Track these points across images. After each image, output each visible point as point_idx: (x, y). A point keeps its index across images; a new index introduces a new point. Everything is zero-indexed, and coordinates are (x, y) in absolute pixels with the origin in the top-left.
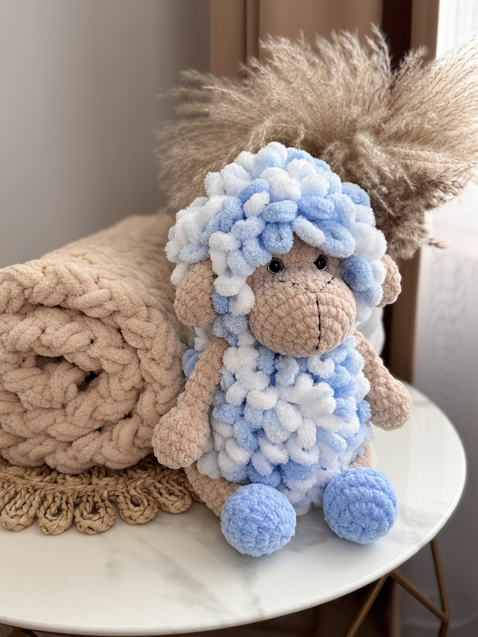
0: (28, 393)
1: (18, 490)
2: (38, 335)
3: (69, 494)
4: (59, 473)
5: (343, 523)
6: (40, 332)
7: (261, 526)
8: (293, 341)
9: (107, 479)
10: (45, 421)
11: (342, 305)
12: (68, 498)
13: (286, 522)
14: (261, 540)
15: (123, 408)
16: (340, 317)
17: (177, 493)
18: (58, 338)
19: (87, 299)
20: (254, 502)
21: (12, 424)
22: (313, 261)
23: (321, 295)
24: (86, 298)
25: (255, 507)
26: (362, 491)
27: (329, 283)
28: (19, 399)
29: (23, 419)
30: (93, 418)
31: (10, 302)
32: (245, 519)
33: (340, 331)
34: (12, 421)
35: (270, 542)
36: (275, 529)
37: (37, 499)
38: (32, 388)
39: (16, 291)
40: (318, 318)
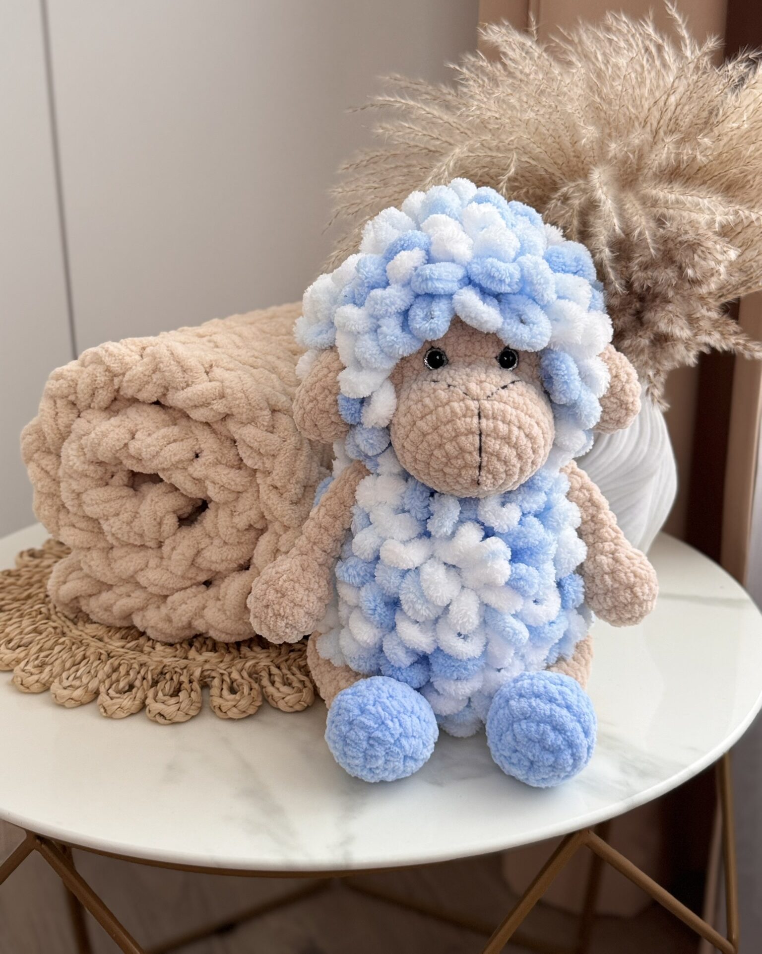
0: (112, 520)
1: (88, 654)
2: (126, 441)
3: (151, 668)
4: (149, 639)
5: (503, 750)
6: (128, 436)
7: (373, 735)
8: (442, 470)
9: (207, 655)
10: (134, 563)
11: (519, 421)
12: (147, 672)
13: (414, 737)
14: (371, 757)
15: (235, 554)
16: (514, 439)
17: (296, 684)
18: (149, 446)
19: (189, 395)
20: (368, 700)
21: (92, 563)
22: (494, 355)
23: (487, 404)
24: (189, 392)
25: (368, 707)
26: (534, 704)
27: (504, 387)
28: (100, 528)
29: (107, 558)
30: (197, 565)
31: (96, 393)
32: (351, 723)
33: (514, 460)
34: (93, 560)
35: (386, 762)
36: (395, 744)
37: (107, 668)
38: (118, 515)
39: (102, 379)
40: (477, 438)
